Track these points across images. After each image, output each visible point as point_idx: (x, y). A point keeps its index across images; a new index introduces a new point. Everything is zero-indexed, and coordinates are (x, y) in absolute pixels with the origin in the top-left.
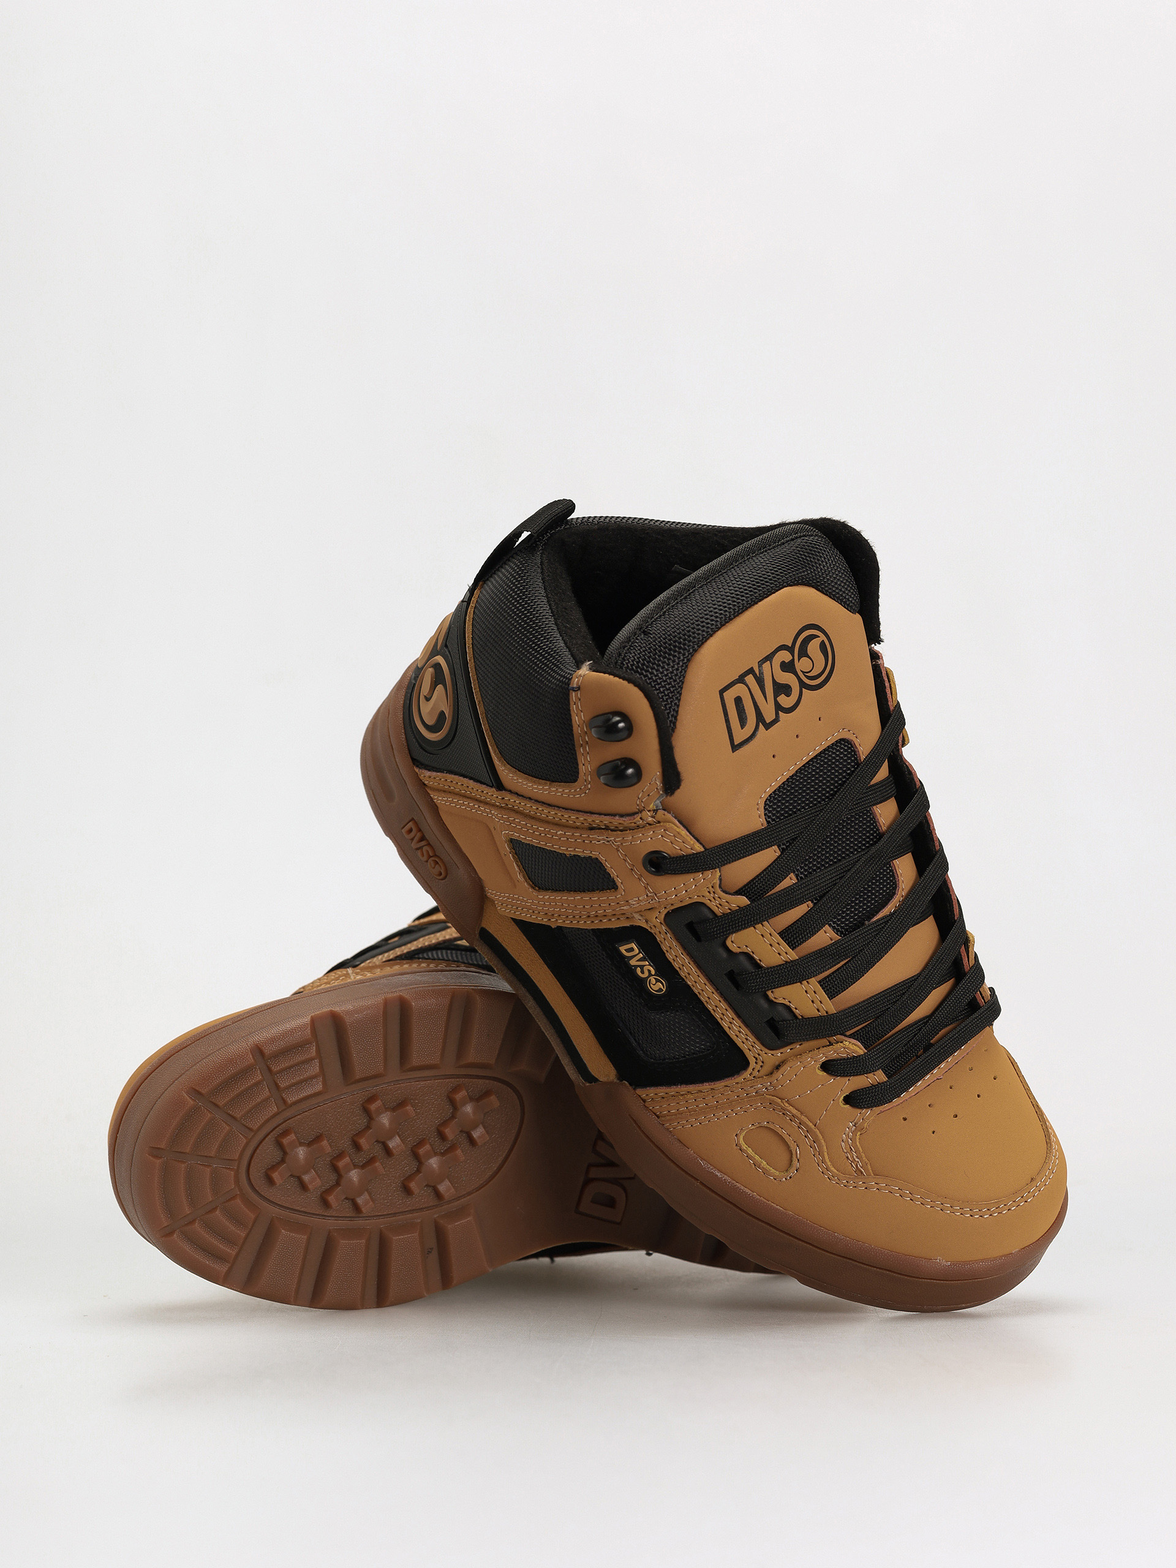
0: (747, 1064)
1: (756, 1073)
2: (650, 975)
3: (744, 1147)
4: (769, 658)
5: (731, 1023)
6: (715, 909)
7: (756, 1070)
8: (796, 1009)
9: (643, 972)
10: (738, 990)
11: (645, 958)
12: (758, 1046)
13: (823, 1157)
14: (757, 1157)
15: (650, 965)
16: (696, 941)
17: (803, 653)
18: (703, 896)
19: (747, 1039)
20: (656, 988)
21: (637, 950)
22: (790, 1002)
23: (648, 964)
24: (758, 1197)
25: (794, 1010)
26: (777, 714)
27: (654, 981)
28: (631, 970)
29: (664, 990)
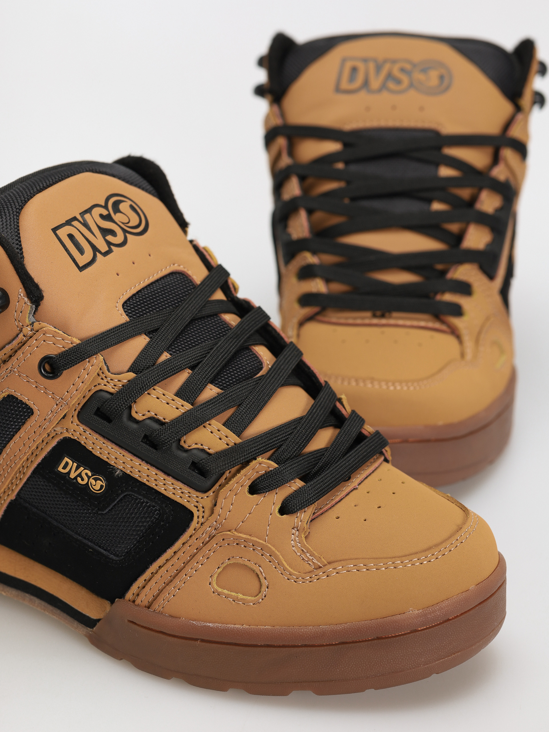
0: (192, 514)
1: (201, 520)
2: (89, 478)
3: (220, 590)
4: (89, 211)
5: (165, 484)
6: (112, 390)
7: (201, 517)
8: (209, 449)
9: (83, 480)
10: (156, 449)
11: (79, 465)
12: (194, 494)
13: (283, 565)
14: (233, 594)
15: (85, 469)
16: (108, 423)
17: (117, 210)
18: (99, 384)
19: (182, 493)
20: (98, 487)
21: (70, 462)
22: (202, 445)
23: (83, 469)
24: (248, 627)
25: (208, 451)
26: (109, 247)
27: (93, 482)
28: (73, 483)
29: (104, 485)
